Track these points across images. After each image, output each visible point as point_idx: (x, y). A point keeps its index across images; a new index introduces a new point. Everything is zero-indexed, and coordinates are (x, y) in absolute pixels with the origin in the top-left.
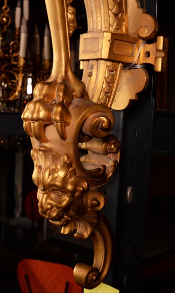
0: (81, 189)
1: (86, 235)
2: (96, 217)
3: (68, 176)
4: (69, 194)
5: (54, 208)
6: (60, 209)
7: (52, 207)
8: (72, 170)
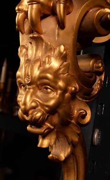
0: (73, 89)
1: (63, 156)
2: (78, 134)
3: (61, 70)
4: (59, 92)
5: (39, 108)
6: (47, 108)
7: (37, 106)
8: (66, 64)
